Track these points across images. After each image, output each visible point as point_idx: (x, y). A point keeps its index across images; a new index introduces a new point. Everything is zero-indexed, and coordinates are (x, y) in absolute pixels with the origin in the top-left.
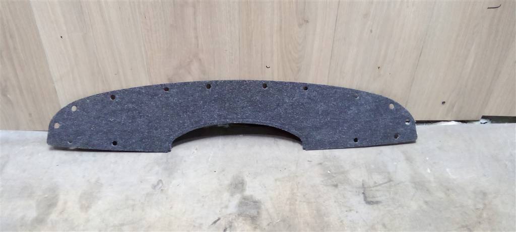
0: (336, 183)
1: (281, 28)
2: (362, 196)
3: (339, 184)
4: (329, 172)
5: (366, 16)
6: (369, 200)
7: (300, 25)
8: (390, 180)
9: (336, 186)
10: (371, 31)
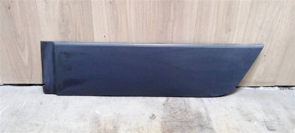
0: (249, 119)
1: (216, 33)
2: (265, 126)
3: (251, 120)
4: (244, 113)
5: (260, 28)
6: (270, 128)
7: (226, 32)
8: (278, 119)
9: (250, 121)
10: (263, 36)
